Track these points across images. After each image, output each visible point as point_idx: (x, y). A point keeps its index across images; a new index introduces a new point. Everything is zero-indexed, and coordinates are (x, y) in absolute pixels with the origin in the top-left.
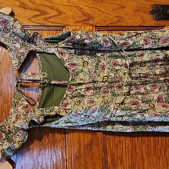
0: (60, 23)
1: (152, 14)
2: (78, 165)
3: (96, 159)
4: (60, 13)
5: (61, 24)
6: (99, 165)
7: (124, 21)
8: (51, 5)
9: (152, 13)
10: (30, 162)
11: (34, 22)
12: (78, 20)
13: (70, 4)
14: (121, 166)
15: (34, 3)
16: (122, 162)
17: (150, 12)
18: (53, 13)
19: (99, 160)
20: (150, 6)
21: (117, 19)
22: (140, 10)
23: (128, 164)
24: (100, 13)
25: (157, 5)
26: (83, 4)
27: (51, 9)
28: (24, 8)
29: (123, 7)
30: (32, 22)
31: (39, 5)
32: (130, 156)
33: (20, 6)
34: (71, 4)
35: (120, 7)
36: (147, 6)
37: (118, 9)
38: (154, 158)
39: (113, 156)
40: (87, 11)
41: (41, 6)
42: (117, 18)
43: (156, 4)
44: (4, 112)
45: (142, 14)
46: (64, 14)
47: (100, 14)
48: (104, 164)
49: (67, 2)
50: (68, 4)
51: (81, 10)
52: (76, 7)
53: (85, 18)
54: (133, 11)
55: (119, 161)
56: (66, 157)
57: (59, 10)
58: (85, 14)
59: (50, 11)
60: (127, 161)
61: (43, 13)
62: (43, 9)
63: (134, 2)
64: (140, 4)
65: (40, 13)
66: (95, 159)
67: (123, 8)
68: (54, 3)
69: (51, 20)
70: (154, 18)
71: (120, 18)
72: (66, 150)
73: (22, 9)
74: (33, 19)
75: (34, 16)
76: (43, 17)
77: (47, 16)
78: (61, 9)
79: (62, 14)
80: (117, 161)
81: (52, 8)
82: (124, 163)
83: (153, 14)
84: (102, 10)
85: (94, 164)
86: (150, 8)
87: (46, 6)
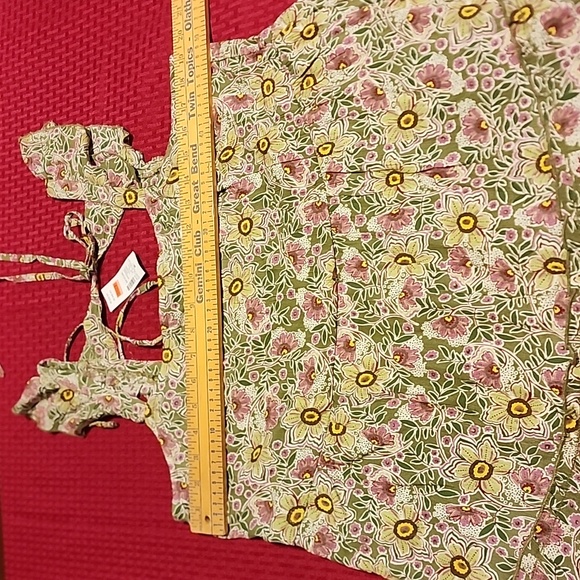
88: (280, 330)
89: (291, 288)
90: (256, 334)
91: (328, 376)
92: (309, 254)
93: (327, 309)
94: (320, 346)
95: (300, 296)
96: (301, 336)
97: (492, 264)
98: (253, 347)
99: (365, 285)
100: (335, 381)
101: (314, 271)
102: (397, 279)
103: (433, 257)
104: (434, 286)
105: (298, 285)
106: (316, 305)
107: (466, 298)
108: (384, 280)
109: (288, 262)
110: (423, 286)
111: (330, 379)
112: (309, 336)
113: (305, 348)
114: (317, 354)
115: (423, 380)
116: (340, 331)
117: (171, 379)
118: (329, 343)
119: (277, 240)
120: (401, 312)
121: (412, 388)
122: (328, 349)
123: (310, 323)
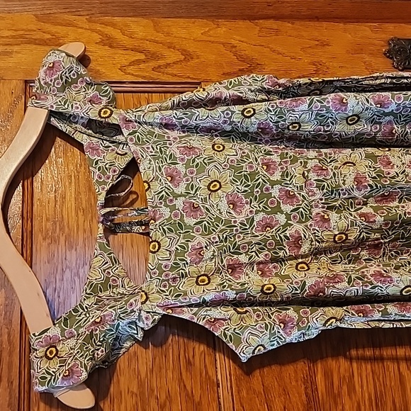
0: (189, 77)
1: (388, 57)
2: (247, 394)
3: (290, 379)
4: (188, 56)
5: (191, 78)
6: (298, 393)
7: (330, 71)
8: (168, 41)
9: (389, 55)
10: (131, 389)
11: (133, 75)
12: (227, 70)
13: (209, 39)
14: (351, 398)
15: (131, 37)
16: (351, 389)
17: (385, 54)
18: (172, 56)
19: (297, 381)
20: (383, 42)
21: (313, 68)
22: (362, 50)
23: (367, 395)
24: (275, 56)
25: (399, 39)
26: (238, 38)
27: (169, 47)
28: (111, 46)
30: (129, 74)
31: (141, 39)
32: (371, 374)
33: (102, 43)
34: (212, 39)
35: (317, 43)
36: (377, 42)
37: (313, 48)
39: (330, 374)
40: (247, 52)
41: (148, 42)
42: (314, 65)
43: (395, 38)
44: (68, 270)
45: (367, 58)
46: (198, 58)
47: (276, 59)
48: (310, 392)
49: (202, 34)
50: (205, 38)
51: (234, 49)
52: (224, 44)
53: (242, 66)
54: (348, 52)
55: (345, 388)
56: (217, 376)
57: (185, 51)
58: (242, 59)
59: (166, 52)
60: (365, 388)
61: (152, 56)
62: (152, 48)
63: (347, 34)
64: (361, 38)
65: (146, 56)
66: (287, 380)
67: (324, 45)
68: (175, 37)
69: (169, 70)
70: (394, 66)
71: (320, 67)
72: (216, 360)
73: (107, 47)
74: (131, 69)
75: (133, 62)
76: (153, 64)
77: (161, 62)
78: (191, 48)
79: (192, 58)
80: (340, 387)
81: (171, 46)
82: (358, 392)
83: (392, 58)
84: (280, 49)
85: (286, 392)
86: (383, 46)
87: (157, 42)
88: (261, 215)
89: (268, 185)
90: (241, 218)
91: (312, 241)
92: (280, 164)
93: (300, 198)
94: (300, 222)
95: (275, 192)
96: (282, 219)
98: (241, 227)
99: (327, 180)
100: (318, 244)
101: (285, 174)
102: (349, 175)
103: (368, 162)
104: (374, 175)
105: (273, 183)
106: (289, 196)
107: (397, 179)
108: (341, 174)
110: (367, 176)
111: (314, 243)
112: (288, 217)
113: (287, 225)
114: (300, 227)
115: (379, 230)
116: (315, 211)
117: (164, 263)
118: (307, 220)
119: (248, 156)
120: (356, 193)
121: (373, 236)
122: (309, 223)
123: (287, 208)
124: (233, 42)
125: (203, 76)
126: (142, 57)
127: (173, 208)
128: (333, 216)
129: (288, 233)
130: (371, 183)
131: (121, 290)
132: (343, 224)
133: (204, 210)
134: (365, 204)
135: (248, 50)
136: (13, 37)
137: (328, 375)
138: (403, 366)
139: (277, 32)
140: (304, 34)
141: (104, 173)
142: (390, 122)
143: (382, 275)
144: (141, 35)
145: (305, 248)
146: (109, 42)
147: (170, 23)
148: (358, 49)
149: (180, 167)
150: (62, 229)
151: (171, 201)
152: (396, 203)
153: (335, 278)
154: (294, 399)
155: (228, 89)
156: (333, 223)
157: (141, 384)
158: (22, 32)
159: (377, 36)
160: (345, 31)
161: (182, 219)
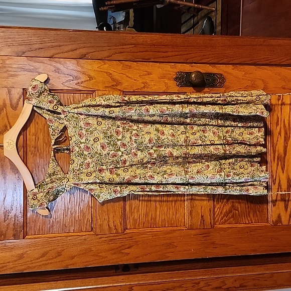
1: (175, 81)
4: (91, 78)
5: (91, 89)
6: (119, 212)
7: (150, 87)
8: (83, 71)
9: (176, 79)
11: (67, 87)
12: (106, 85)
13: (100, 70)
14: (137, 213)
15: (67, 69)
16: (138, 210)
17: (174, 79)
18: (84, 78)
19: (119, 208)
20: (174, 73)
21: (143, 85)
22: (165, 77)
24: (128, 79)
26: (113, 70)
28: (59, 73)
29: (149, 74)
31: (71, 70)
33: (55, 71)
34: (102, 70)
35: (146, 73)
36: (171, 73)
37: (144, 76)
38: (166, 208)
41: (74, 71)
43: (180, 71)
45: (166, 81)
46: (95, 79)
48: (123, 212)
49: (97, 67)
51: (111, 75)
52: (106, 73)
53: (113, 83)
54: (159, 78)
55: (136, 210)
56: (92, 205)
57: (89, 75)
58: (114, 80)
59: (82, 76)
61: (76, 78)
62: (76, 74)
63: (160, 69)
64: (166, 71)
66: (116, 208)
68: (86, 69)
69: (82, 85)
70: (177, 85)
71: (146, 84)
73: (57, 73)
74: (67, 84)
75: (68, 80)
76: (76, 82)
77: (79, 81)
78: (92, 74)
79: (93, 79)
80: (134, 210)
81: (84, 73)
82: (140, 212)
83: (177, 81)
84: (130, 76)
85: (115, 212)
86: (174, 75)
87: (78, 71)
88: (113, 152)
89: (116, 141)
90: (105, 153)
91: (130, 162)
92: (122, 132)
93: (128, 146)
94: (127, 155)
95: (119, 143)
96: (120, 153)
97: (170, 133)
98: (104, 156)
99: (138, 140)
100: (132, 163)
101: (123, 137)
102: (147, 137)
103: (156, 132)
104: (156, 138)
105: (118, 140)
106: (124, 145)
107: (164, 141)
109: (115, 134)
110: (154, 139)
112: (122, 153)
113: (122, 156)
114: (126, 157)
115: (155, 159)
116: (133, 151)
117: (75, 168)
118: (129, 154)
119: (110, 128)
120: (148, 145)
121: (152, 161)
122: (130, 155)
123: (122, 150)
124: (110, 71)
125: (97, 88)
126: (72, 78)
127: (80, 147)
128: (139, 153)
129: (121, 159)
130: (154, 142)
131: (59, 176)
132: (142, 156)
133: (91, 149)
134: (152, 148)
135: (116, 76)
136: (18, 68)
137: (131, 206)
138: (158, 203)
139: (130, 67)
140: (142, 69)
141: (54, 131)
142: (167, 116)
143: (152, 177)
144: (71, 68)
145: (127, 164)
146: (57, 71)
147: (84, 62)
148: (163, 77)
149: (84, 132)
150: (38, 151)
151: (79, 145)
152: (163, 149)
153: (135, 177)
154: (117, 214)
155: (105, 101)
156: (138, 156)
157: (65, 207)
158: (21, 66)
159: (173, 70)
160: (159, 67)
161: (83, 152)
